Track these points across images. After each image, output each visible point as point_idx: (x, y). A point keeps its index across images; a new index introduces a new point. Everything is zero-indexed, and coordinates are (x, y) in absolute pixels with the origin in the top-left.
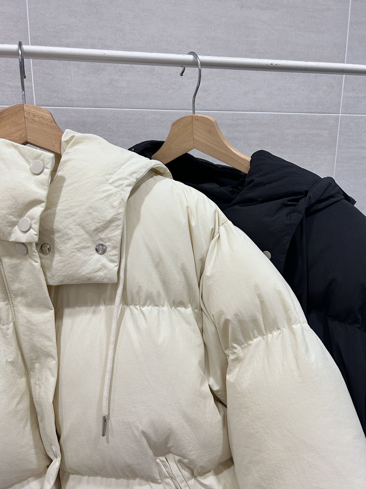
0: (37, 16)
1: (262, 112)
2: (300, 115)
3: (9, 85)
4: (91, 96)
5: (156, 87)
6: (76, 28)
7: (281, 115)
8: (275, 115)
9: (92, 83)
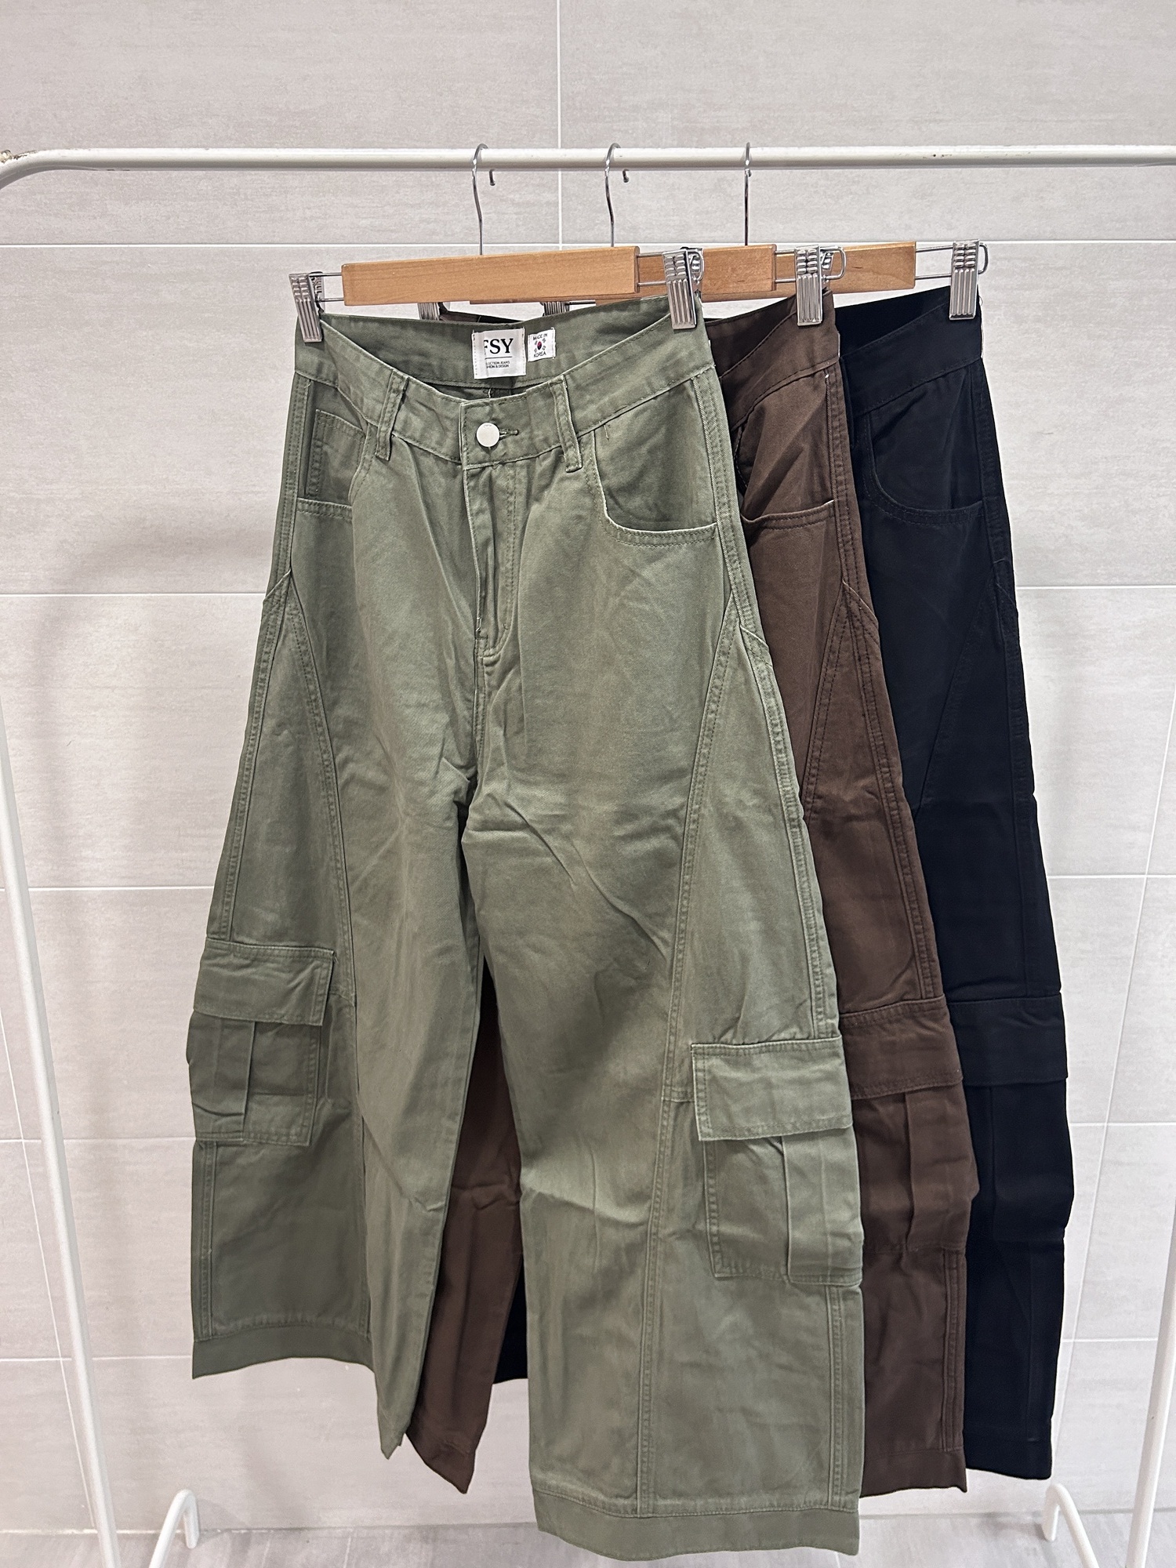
0: (577, 49)
1: (1055, 240)
2: (1147, 246)
3: (513, 201)
4: (675, 218)
5: (815, 192)
6: (655, 70)
7: (1100, 245)
8: (1085, 247)
9: (678, 188)
